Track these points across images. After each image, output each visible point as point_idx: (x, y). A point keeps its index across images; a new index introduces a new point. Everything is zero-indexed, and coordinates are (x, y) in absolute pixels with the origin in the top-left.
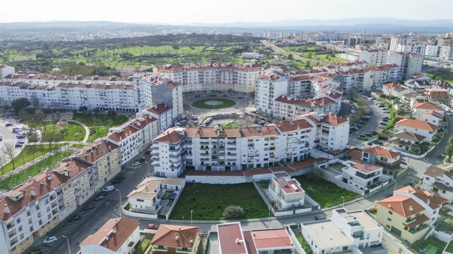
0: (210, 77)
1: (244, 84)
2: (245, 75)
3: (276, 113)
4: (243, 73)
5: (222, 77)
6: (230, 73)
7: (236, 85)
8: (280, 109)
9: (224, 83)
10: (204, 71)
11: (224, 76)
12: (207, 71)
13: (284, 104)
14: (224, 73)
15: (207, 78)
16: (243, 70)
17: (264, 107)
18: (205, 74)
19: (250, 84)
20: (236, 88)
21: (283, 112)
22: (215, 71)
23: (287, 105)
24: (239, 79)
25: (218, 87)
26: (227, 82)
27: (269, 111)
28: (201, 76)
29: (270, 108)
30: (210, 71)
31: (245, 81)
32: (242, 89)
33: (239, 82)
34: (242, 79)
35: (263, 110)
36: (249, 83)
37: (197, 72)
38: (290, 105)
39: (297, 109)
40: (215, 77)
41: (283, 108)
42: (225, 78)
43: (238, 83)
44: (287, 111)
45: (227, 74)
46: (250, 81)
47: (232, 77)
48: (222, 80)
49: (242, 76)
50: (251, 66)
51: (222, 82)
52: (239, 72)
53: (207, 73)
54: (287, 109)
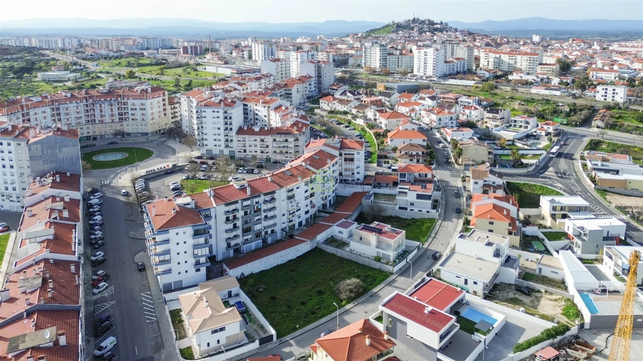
0: (73, 115)
1: (143, 120)
2: (142, 104)
3: (239, 152)
4: (138, 102)
5: (97, 112)
6: (111, 105)
7: (125, 123)
8: (247, 146)
9: (102, 122)
10: (61, 107)
11: (101, 111)
12: (66, 106)
13: (253, 138)
14: (100, 106)
15: (68, 117)
16: (136, 97)
17: (217, 147)
18: (62, 112)
19: (153, 119)
20: (128, 127)
21: (253, 149)
22: (82, 104)
23: (258, 138)
24: (130, 112)
25: (90, 130)
26: (107, 119)
27: (226, 152)
28: (57, 116)
29: (227, 146)
30: (72, 107)
31: (143, 114)
32: (140, 127)
33: (131, 117)
34: (138, 113)
35: (216, 151)
36: (151, 117)
37: (48, 110)
38: (263, 137)
39: (275, 140)
40: (83, 115)
41: (253, 143)
42: (103, 113)
43: (130, 119)
44: (259, 146)
45: (106, 107)
46: (152, 114)
47: (116, 111)
48: (98, 118)
49: (138, 107)
50: (149, 90)
51: (97, 122)
52: (130, 101)
53: (67, 109)
54: (258, 143)
